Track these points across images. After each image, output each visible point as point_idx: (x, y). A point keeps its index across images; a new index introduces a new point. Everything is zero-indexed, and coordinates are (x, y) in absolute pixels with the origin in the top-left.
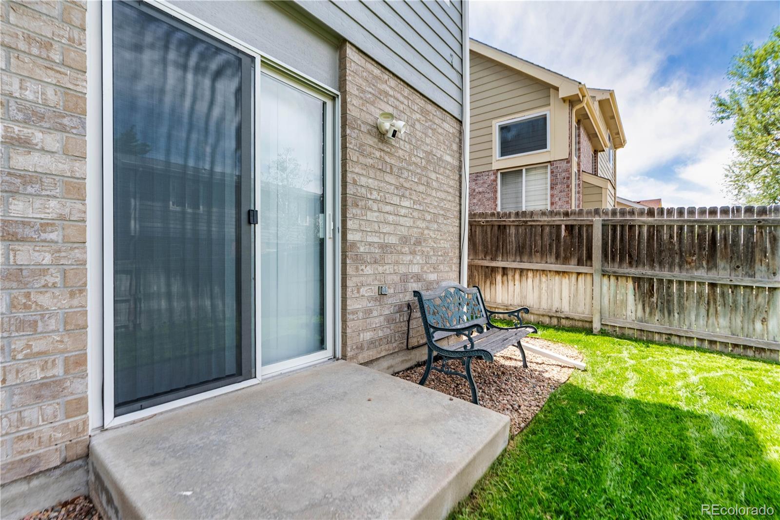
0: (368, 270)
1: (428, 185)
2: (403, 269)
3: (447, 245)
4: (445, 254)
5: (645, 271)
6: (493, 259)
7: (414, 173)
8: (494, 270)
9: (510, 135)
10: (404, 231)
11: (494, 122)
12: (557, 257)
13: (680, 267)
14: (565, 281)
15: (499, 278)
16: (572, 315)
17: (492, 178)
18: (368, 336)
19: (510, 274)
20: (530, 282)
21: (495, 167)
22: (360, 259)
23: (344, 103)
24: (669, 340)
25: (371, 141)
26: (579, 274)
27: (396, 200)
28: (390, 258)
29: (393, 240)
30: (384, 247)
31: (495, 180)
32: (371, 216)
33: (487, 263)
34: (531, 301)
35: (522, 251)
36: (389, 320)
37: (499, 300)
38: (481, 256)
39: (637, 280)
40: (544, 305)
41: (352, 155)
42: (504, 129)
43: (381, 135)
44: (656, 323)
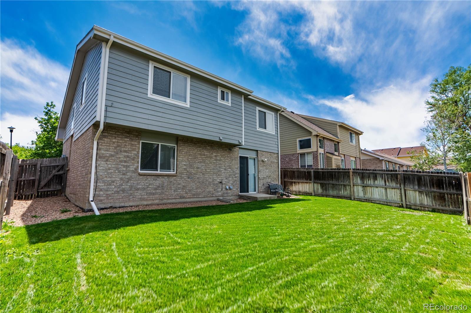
0: (261, 181)
1: (271, 167)
2: (267, 181)
3: (276, 177)
4: (275, 178)
5: (322, 182)
6: (292, 180)
7: (269, 165)
8: (292, 182)
9: (302, 143)
10: (267, 175)
11: (297, 139)
12: (305, 179)
13: (328, 180)
14: (307, 184)
15: (294, 184)
16: (309, 192)
17: (297, 155)
18: (262, 190)
19: (296, 183)
20: (300, 185)
21: (298, 152)
22: (260, 179)
23: (258, 158)
24: (327, 196)
25: (261, 162)
26: (310, 183)
27: (265, 170)
28: (265, 179)
29: (265, 176)
30: (264, 178)
31: (298, 156)
32: (262, 173)
33: (290, 181)
34: (301, 190)
35: (299, 177)
36: (265, 189)
37: (294, 190)
38: (289, 179)
39: (321, 184)
40: (303, 191)
41: (259, 165)
42: (300, 141)
43: (263, 161)
44: (324, 193)
